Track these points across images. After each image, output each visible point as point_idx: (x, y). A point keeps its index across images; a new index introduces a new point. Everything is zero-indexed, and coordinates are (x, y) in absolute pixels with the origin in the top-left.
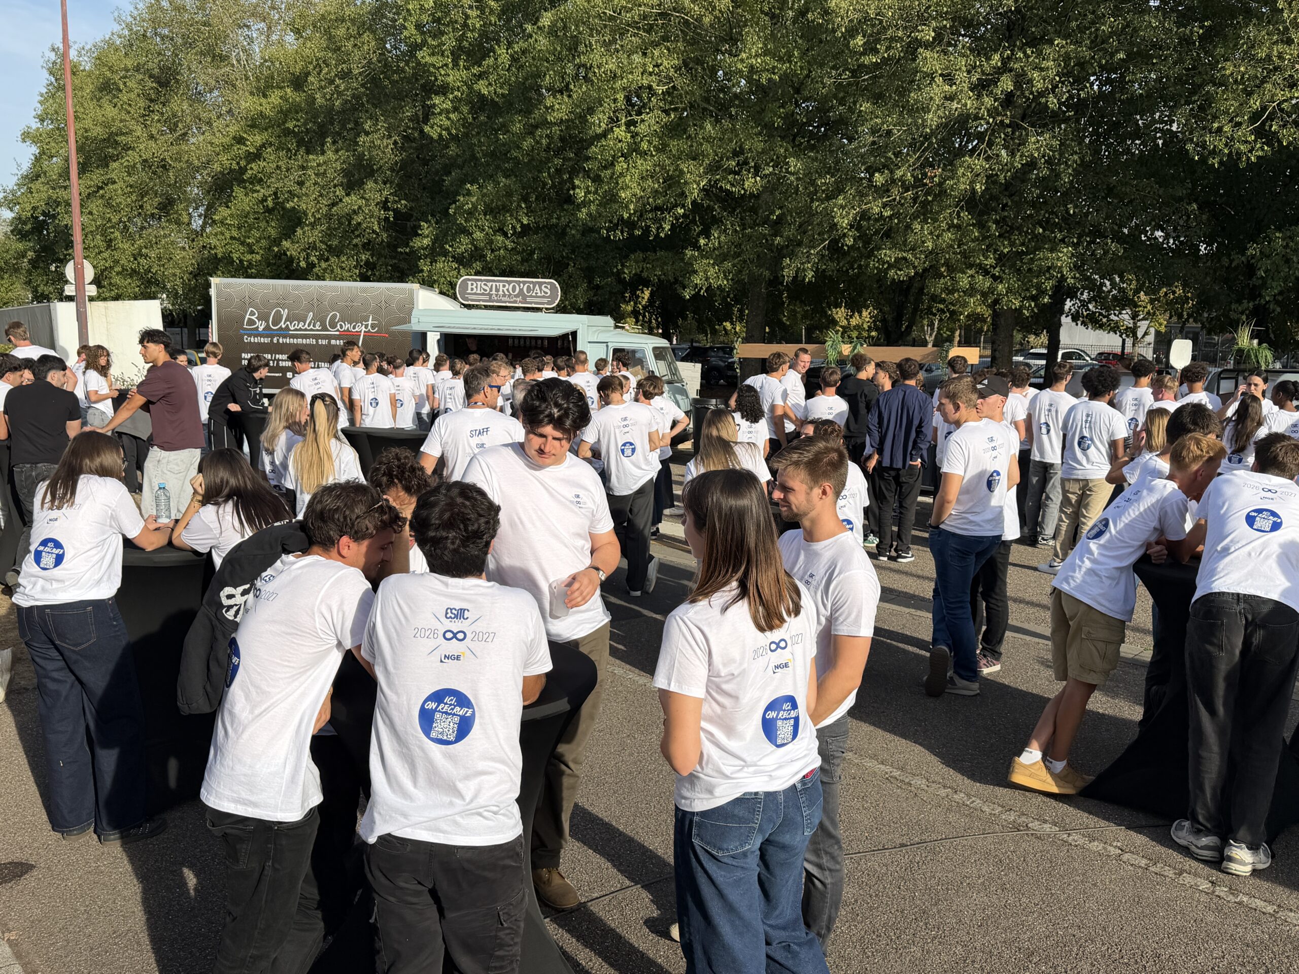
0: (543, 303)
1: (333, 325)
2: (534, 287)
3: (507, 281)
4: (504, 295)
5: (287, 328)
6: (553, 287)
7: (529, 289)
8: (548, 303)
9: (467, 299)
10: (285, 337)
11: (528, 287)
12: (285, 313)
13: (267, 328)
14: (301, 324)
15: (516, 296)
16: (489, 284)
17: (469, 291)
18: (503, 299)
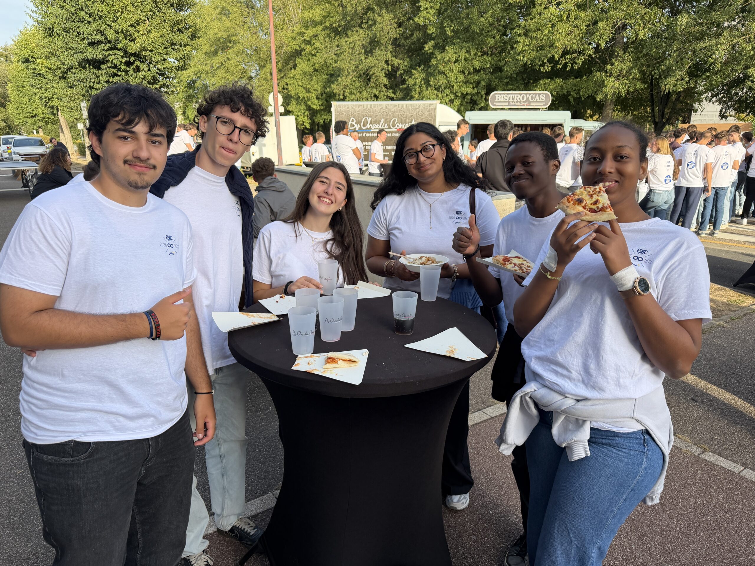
0: (541, 105)
1: (394, 126)
2: (535, 96)
3: (519, 94)
4: (517, 102)
5: (370, 128)
6: (547, 95)
7: (532, 98)
8: (544, 105)
9: (495, 105)
10: (369, 133)
11: (532, 96)
12: (369, 120)
13: (360, 128)
14: (378, 125)
15: (524, 102)
16: (509, 96)
17: (496, 100)
18: (517, 104)
